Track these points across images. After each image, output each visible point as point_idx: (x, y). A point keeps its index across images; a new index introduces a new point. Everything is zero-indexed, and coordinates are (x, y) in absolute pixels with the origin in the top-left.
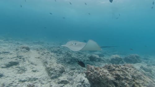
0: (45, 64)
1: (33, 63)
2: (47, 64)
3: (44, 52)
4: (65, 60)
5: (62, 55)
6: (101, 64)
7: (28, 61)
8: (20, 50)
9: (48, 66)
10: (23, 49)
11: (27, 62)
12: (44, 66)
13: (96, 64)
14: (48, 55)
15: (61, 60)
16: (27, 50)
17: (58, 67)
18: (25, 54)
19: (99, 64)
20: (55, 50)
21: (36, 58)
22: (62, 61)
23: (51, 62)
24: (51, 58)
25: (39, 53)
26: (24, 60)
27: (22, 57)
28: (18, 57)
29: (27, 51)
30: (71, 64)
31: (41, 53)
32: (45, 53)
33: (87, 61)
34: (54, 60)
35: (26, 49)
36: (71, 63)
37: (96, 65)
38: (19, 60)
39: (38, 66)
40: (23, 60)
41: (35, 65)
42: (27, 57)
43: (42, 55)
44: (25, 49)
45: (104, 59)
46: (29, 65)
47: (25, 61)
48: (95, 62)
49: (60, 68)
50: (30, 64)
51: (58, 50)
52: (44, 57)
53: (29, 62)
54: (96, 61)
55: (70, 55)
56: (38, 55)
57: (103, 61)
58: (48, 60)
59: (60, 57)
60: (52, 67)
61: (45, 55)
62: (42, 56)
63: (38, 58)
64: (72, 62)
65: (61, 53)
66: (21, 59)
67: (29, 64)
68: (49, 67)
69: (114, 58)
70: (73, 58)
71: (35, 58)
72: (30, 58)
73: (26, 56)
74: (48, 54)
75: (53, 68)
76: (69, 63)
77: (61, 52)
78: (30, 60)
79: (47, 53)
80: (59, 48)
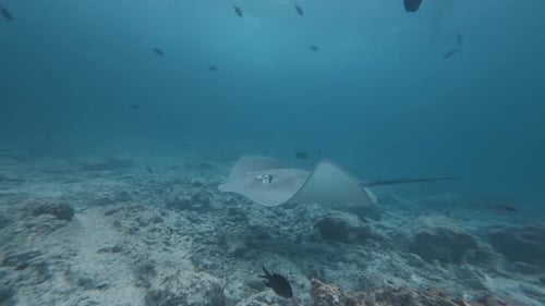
0: (144, 276)
1: (90, 281)
2: (154, 274)
3: (138, 220)
4: (222, 241)
5: (209, 215)
6: (370, 258)
7: (68, 273)
8: (22, 223)
9: (157, 285)
10: (41, 217)
11: (60, 282)
12: (138, 286)
13: (350, 256)
14: (154, 230)
15: (208, 243)
16: (61, 218)
17: (198, 290)
18: (51, 239)
19: (363, 255)
20: (181, 197)
21: (105, 250)
22: (211, 247)
23: (168, 264)
24: (167, 244)
25: (117, 224)
26: (41, 273)
27: (37, 261)
28: (11, 264)
29: (59, 226)
30: (248, 259)
31: (127, 224)
32: (143, 225)
33: (312, 239)
34: (181, 252)
35: (54, 213)
36: (247, 255)
37: (351, 262)
38: (15, 275)
39: (114, 290)
40: (35, 273)
41: (100, 288)
42: (59, 257)
43: (133, 231)
44: (50, 216)
45: (385, 228)
46: (67, 293)
47: (48, 277)
48: (342, 245)
49: (207, 293)
50: (73, 291)
51: (196, 198)
52: (138, 244)
53: (69, 279)
54: (345, 242)
55: (243, 214)
56: (113, 237)
57: (380, 239)
58: (157, 255)
59: (203, 228)
60: (174, 290)
61: (143, 230)
62: (132, 238)
63: (115, 250)
64: (253, 251)
65: (206, 207)
66: (27, 271)
67: (69, 287)
68: (163, 288)
69: (431, 233)
70: (253, 228)
71: (100, 251)
72: (78, 257)
73: (57, 250)
74: (157, 226)
75: (178, 294)
76: (239, 254)
77: (207, 203)
78: (75, 268)
79: (149, 221)
80: (198, 190)
